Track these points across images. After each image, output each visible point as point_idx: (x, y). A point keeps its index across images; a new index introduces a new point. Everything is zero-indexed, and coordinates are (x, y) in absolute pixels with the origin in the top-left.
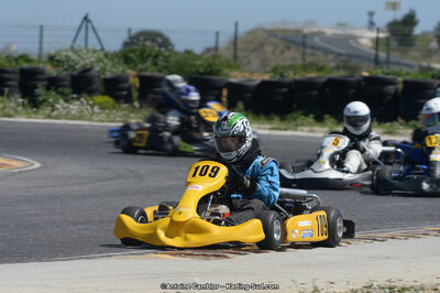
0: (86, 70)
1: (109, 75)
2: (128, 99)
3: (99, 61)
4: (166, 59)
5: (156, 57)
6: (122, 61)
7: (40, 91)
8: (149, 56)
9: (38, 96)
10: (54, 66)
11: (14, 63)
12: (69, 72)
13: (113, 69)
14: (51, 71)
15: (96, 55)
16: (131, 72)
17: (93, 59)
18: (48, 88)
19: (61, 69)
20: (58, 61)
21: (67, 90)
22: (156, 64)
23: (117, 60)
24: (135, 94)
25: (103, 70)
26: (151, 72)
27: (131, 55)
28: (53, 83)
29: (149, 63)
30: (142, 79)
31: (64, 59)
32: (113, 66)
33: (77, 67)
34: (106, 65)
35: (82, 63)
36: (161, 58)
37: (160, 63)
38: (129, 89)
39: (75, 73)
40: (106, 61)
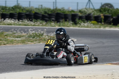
0: (89, 14)
1: (96, 15)
2: (101, 22)
3: (93, 12)
4: (111, 11)
5: (108, 10)
6: (99, 12)
7: (77, 20)
8: (106, 10)
9: (76, 21)
10: (81, 13)
11: (70, 13)
12: (85, 15)
13: (97, 14)
14: (80, 14)
15: (92, 10)
16: (102, 15)
17: (91, 11)
18: (79, 19)
19: (83, 14)
20: (82, 12)
21: (84, 20)
22: (108, 12)
23: (98, 11)
24: (103, 20)
25: (94, 14)
26: (107, 14)
27: (102, 10)
28: (81, 18)
29: (106, 12)
30: (105, 16)
31: (83, 11)
32: (97, 13)
33: (87, 13)
34: (95, 13)
35: (88, 12)
36: (110, 11)
37: (110, 12)
38: (101, 19)
39: (86, 15)
40: (95, 12)
